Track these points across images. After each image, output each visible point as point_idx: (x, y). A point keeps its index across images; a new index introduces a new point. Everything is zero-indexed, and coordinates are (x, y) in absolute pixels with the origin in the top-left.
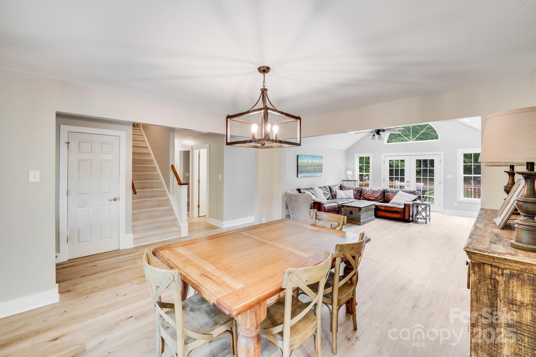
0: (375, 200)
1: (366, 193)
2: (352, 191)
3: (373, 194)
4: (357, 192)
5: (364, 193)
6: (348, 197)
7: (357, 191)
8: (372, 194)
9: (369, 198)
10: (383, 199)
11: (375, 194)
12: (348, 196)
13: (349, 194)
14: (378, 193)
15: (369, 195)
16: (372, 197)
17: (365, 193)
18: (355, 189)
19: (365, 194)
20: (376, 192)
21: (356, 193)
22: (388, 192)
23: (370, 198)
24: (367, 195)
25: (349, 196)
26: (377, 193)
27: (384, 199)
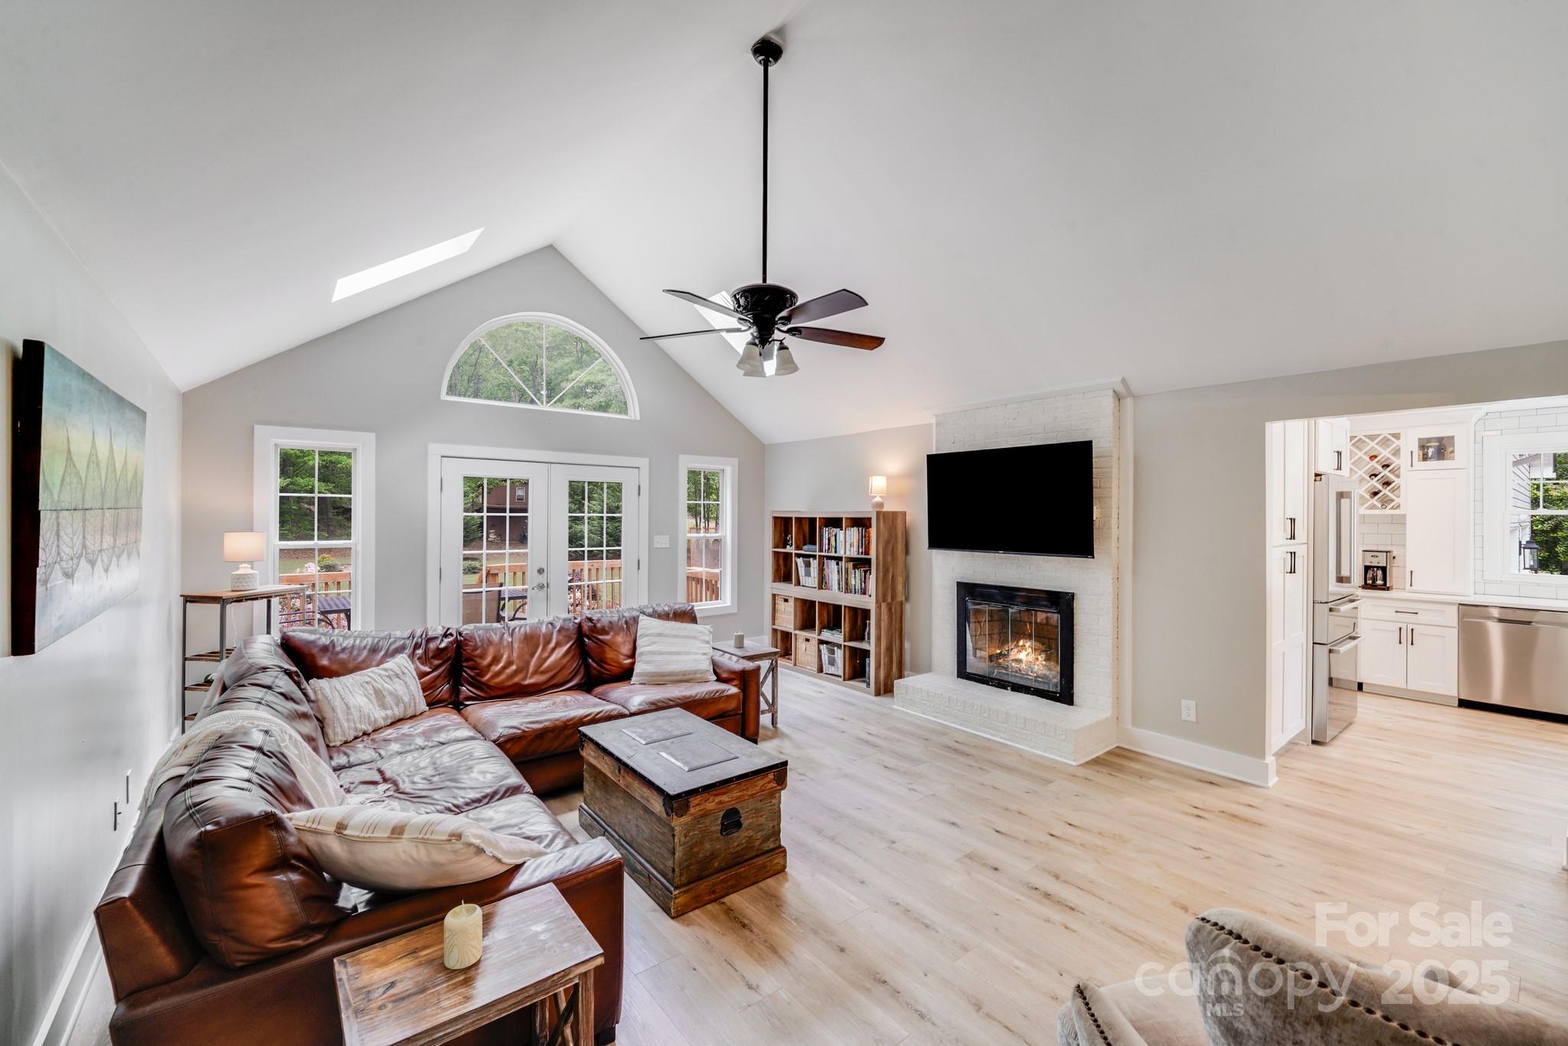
0: (549, 685)
1: (496, 660)
2: (402, 661)
3: (532, 655)
4: (436, 662)
5: (482, 656)
6: (398, 712)
7: (434, 657)
8: (527, 657)
9: (516, 680)
10: (582, 671)
11: (546, 654)
12: (398, 700)
13: (398, 687)
14: (558, 645)
15: (514, 667)
16: (535, 672)
17: (486, 662)
18: (417, 646)
19: (490, 665)
20: (548, 642)
21: (427, 669)
22: (604, 631)
23: (525, 679)
24: (505, 668)
25: (406, 699)
26: (552, 645)
27: (587, 667)
